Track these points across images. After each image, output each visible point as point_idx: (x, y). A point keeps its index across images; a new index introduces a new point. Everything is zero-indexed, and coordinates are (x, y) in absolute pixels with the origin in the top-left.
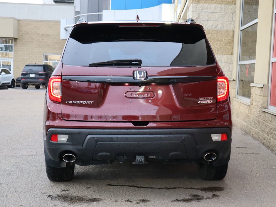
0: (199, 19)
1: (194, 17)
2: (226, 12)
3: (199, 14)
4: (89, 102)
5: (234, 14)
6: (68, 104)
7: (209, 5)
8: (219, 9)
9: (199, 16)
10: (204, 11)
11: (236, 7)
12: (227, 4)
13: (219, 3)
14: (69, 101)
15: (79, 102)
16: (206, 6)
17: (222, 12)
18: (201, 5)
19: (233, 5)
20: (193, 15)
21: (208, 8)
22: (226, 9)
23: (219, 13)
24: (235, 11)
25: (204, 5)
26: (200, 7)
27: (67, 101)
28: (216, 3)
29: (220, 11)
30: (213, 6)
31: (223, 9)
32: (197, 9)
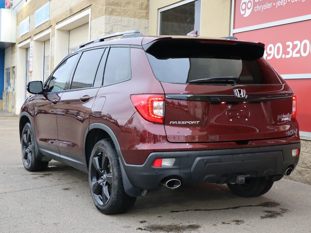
0: (112, 32)
1: (108, 30)
2: (139, 26)
3: (112, 26)
4: (196, 122)
5: (147, 29)
6: (172, 125)
7: (123, 18)
8: (132, 23)
9: (112, 28)
10: (118, 24)
11: (148, 22)
12: (140, 18)
13: (132, 16)
14: (173, 122)
15: (185, 122)
16: (120, 19)
17: (135, 26)
18: (114, 17)
19: (145, 20)
20: (106, 27)
21: (121, 21)
22: (139, 24)
23: (132, 27)
24: (148, 26)
25: (117, 17)
26: (113, 19)
27: (171, 122)
28: (130, 16)
29: (133, 25)
30: (127, 19)
31: (137, 23)
32: (111, 21)
